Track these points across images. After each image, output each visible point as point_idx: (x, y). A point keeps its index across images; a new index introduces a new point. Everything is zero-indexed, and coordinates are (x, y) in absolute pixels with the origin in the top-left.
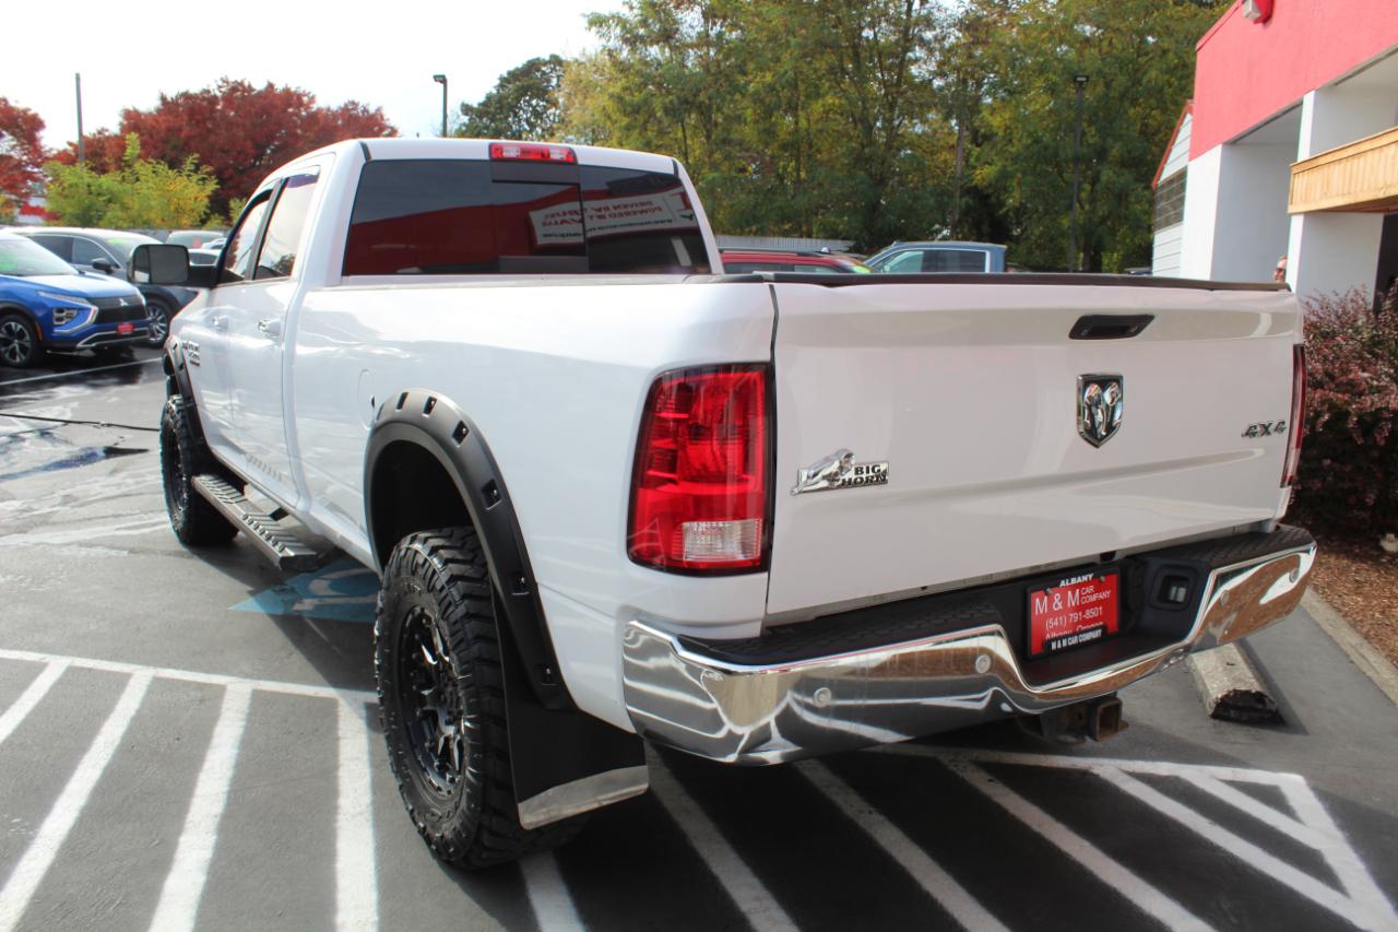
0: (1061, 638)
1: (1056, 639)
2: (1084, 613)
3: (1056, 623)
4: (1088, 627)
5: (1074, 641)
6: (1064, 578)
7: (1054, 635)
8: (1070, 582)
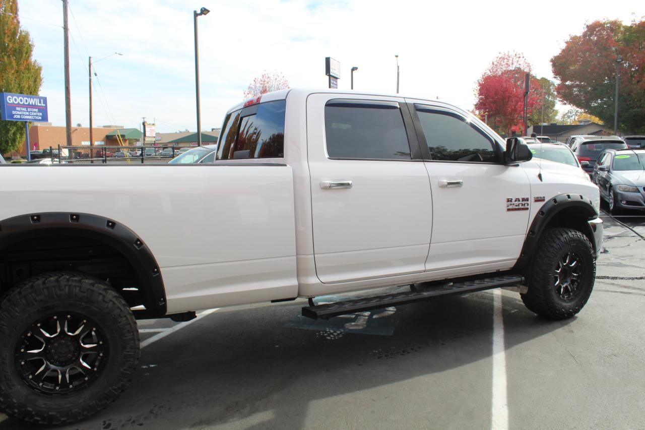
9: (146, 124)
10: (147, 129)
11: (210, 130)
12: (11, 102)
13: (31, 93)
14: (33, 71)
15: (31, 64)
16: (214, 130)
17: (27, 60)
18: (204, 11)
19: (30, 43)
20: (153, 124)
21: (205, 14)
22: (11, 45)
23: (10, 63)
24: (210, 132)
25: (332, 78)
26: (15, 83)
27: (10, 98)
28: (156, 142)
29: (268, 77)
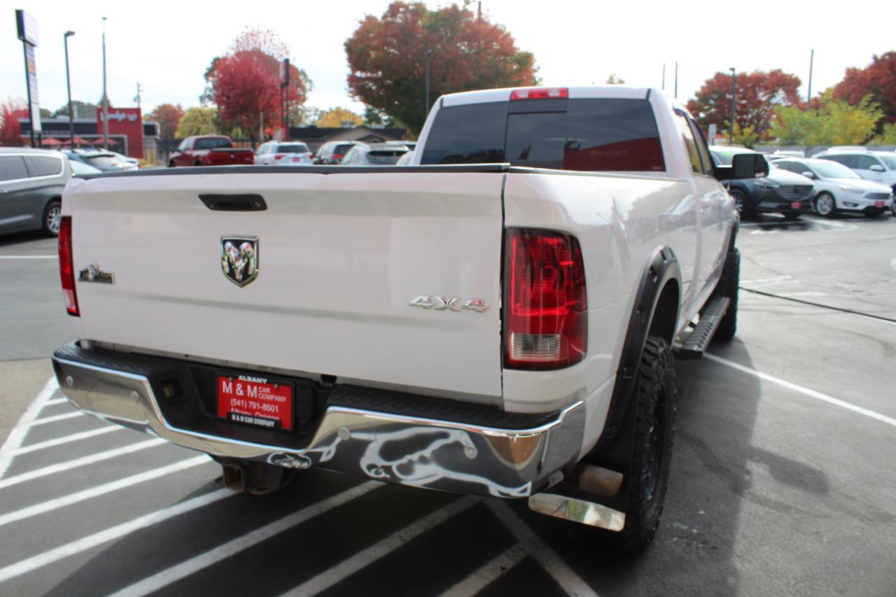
0: (240, 415)
1: (236, 414)
2: (261, 405)
3: (239, 404)
4: (265, 416)
5: (250, 420)
6: (243, 375)
7: (237, 411)
8: (246, 378)
25: (27, 45)
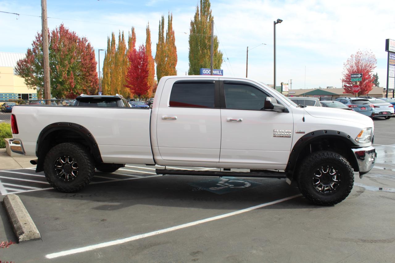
9: (283, 84)
10: (283, 87)
11: (326, 88)
12: (205, 73)
13: (216, 68)
14: (217, 56)
15: (217, 53)
16: (328, 88)
17: (215, 51)
18: (279, 21)
19: (217, 41)
20: (288, 84)
21: (280, 23)
22: (208, 44)
23: (207, 52)
24: (326, 89)
25: (390, 53)
26: (208, 63)
27: (204, 71)
28: (289, 95)
29: (361, 53)
